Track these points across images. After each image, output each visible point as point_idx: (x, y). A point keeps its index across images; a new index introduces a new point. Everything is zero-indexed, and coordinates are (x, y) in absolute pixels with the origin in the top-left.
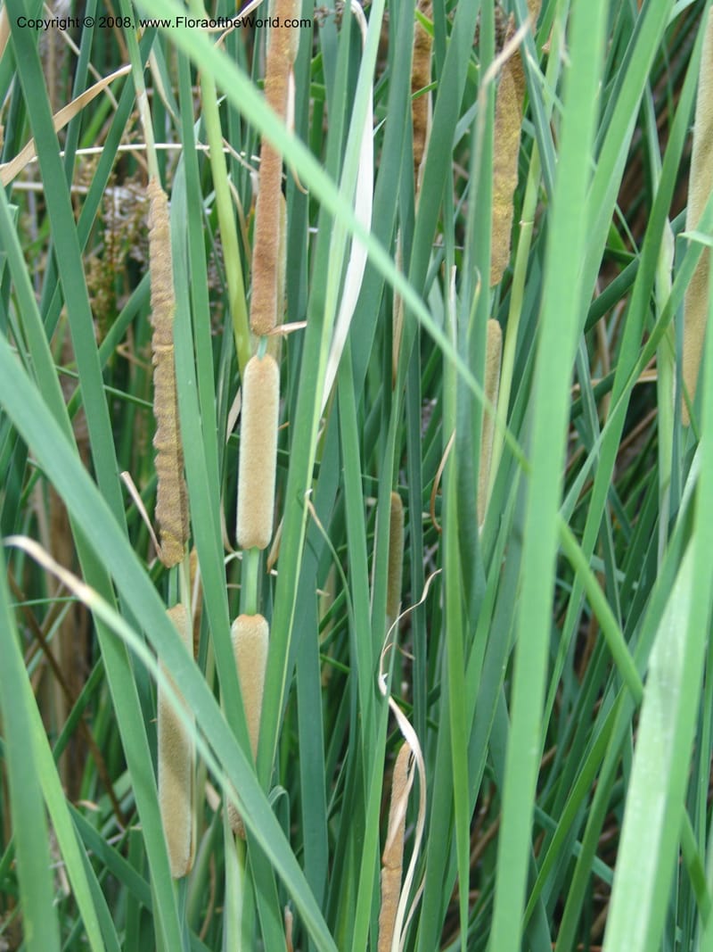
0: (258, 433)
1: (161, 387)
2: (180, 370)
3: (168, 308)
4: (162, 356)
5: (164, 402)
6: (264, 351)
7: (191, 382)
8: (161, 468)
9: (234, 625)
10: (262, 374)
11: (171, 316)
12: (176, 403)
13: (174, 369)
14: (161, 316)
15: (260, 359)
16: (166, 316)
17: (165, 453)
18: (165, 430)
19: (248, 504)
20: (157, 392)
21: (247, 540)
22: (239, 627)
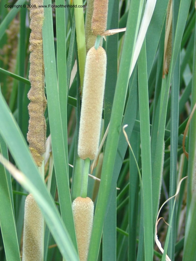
0: (93, 91)
1: (34, 64)
2: (46, 54)
3: (40, 18)
4: (35, 46)
5: (35, 73)
6: (98, 45)
7: (53, 61)
8: (32, 110)
9: (73, 203)
10: (97, 58)
11: (41, 23)
12: (43, 73)
13: (42, 54)
14: (36, 23)
15: (96, 49)
16: (39, 23)
17: (34, 102)
18: (35, 89)
19: (86, 132)
20: (31, 67)
21: (84, 153)
22: (76, 204)
